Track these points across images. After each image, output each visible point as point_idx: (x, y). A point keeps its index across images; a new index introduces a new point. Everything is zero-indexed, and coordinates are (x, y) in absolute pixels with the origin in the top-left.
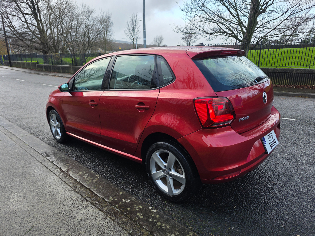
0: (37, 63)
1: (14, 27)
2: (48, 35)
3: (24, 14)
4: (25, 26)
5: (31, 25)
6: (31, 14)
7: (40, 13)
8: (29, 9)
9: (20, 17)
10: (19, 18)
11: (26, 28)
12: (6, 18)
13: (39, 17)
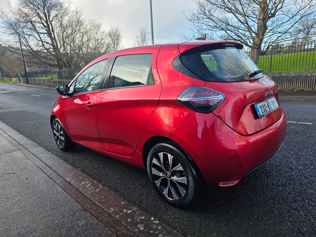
0: (52, 79)
1: (30, 46)
2: (61, 52)
3: (39, 34)
4: (40, 45)
5: (45, 43)
6: (45, 33)
7: (54, 32)
8: (44, 29)
9: (35, 36)
10: (34, 38)
11: (41, 46)
12: (23, 38)
13: (53, 36)
